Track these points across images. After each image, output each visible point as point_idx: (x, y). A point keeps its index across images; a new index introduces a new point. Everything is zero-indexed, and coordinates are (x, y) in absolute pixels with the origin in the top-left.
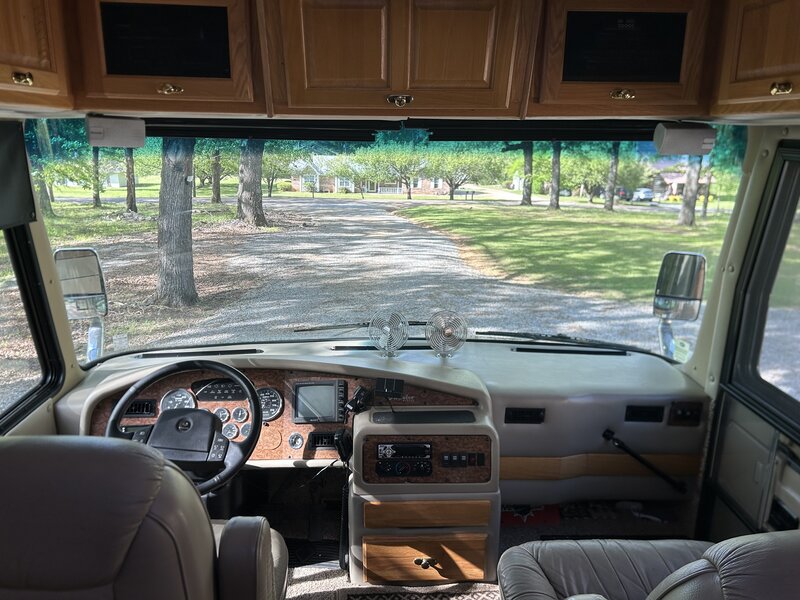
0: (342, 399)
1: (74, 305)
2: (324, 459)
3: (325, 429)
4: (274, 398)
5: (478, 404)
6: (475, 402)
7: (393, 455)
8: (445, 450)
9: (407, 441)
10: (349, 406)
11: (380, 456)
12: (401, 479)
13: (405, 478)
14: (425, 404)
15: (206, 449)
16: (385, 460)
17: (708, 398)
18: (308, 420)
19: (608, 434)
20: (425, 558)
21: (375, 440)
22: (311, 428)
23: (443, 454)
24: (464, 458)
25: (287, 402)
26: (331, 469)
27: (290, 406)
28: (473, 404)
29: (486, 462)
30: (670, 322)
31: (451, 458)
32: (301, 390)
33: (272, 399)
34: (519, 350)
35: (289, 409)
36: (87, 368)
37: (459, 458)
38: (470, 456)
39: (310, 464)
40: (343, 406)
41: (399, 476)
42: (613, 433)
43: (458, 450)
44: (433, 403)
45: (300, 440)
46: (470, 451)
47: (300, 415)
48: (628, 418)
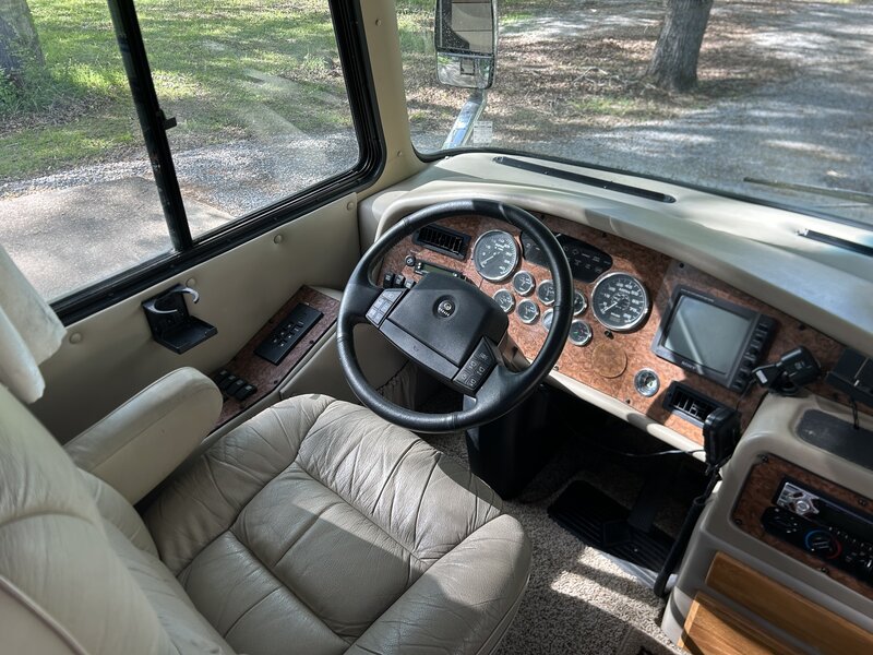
0: (754, 352)
1: (458, 65)
2: (683, 435)
3: (704, 390)
4: (637, 298)
10: (760, 374)
13: (821, 563)
15: (458, 361)
16: (789, 512)
18: (680, 358)
21: (784, 469)
22: (679, 375)
25: (655, 312)
26: (687, 457)
27: (658, 322)
32: (685, 300)
33: (632, 297)
35: (654, 327)
36: (431, 159)
39: (654, 429)
40: (751, 366)
41: (810, 552)
45: (654, 383)
47: (668, 344)
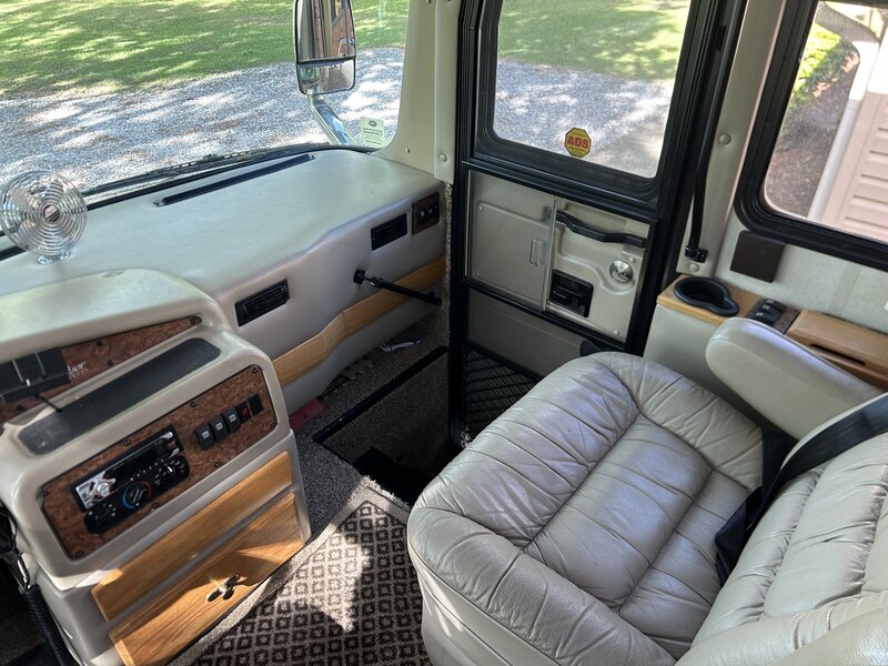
5: (200, 321)
6: (194, 320)
7: (113, 487)
8: (197, 423)
9: (125, 448)
11: (87, 504)
12: (144, 510)
13: (149, 505)
14: (111, 364)
16: (99, 503)
17: (442, 184)
19: (359, 277)
20: (220, 585)
21: (63, 483)
23: (197, 433)
24: (233, 418)
28: (193, 323)
29: (265, 404)
30: (321, 97)
31: (212, 430)
34: (169, 201)
37: (226, 421)
38: (239, 410)
41: (137, 508)
42: (364, 272)
43: (218, 410)
44: (124, 356)
46: (237, 402)
48: (375, 246)
